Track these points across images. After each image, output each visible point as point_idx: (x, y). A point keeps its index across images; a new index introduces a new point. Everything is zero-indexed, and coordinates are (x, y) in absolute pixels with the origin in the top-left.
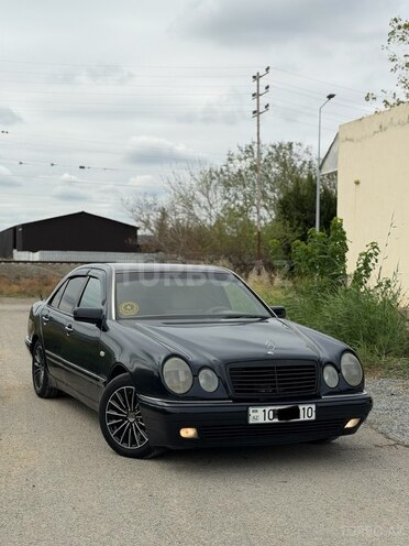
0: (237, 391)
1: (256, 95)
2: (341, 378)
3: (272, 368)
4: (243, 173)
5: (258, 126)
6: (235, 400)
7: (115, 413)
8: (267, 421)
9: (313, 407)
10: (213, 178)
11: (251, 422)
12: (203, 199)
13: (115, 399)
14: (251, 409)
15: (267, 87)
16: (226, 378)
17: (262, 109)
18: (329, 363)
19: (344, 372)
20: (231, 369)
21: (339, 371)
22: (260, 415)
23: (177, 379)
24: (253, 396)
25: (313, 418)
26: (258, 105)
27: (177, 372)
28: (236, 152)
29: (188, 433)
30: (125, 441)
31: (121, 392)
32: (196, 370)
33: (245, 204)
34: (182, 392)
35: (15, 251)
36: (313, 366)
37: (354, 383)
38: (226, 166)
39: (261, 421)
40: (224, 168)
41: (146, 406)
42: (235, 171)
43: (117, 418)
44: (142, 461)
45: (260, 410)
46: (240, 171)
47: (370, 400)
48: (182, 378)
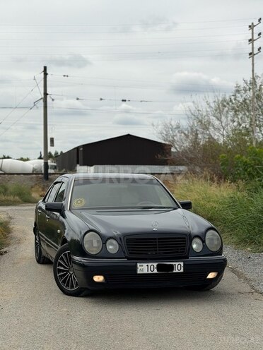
0: (130, 253)
1: (251, 41)
2: (205, 246)
3: (155, 239)
4: (248, 101)
5: (253, 64)
6: (129, 259)
7: (62, 268)
8: (150, 272)
9: (182, 264)
10: (225, 106)
11: (139, 272)
12: (217, 123)
13: (62, 259)
14: (138, 264)
15: (260, 34)
16: (124, 245)
17: (256, 51)
18: (197, 236)
19: (207, 242)
20: (127, 239)
21: (204, 241)
22: (144, 268)
23: (92, 245)
24: (143, 256)
25: (182, 271)
26: (253, 48)
27: (92, 241)
28: (242, 85)
29: (98, 279)
30: (68, 285)
31: (65, 255)
32: (104, 240)
33: (251, 125)
34: (94, 253)
35: (78, 166)
36: (184, 238)
37: (215, 249)
38: (234, 95)
39: (145, 272)
40: (233, 98)
41: (75, 262)
42: (241, 100)
43: (63, 271)
44: (77, 298)
45: (145, 265)
46: (245, 99)
47: (225, 261)
48: (95, 244)
